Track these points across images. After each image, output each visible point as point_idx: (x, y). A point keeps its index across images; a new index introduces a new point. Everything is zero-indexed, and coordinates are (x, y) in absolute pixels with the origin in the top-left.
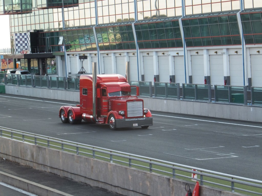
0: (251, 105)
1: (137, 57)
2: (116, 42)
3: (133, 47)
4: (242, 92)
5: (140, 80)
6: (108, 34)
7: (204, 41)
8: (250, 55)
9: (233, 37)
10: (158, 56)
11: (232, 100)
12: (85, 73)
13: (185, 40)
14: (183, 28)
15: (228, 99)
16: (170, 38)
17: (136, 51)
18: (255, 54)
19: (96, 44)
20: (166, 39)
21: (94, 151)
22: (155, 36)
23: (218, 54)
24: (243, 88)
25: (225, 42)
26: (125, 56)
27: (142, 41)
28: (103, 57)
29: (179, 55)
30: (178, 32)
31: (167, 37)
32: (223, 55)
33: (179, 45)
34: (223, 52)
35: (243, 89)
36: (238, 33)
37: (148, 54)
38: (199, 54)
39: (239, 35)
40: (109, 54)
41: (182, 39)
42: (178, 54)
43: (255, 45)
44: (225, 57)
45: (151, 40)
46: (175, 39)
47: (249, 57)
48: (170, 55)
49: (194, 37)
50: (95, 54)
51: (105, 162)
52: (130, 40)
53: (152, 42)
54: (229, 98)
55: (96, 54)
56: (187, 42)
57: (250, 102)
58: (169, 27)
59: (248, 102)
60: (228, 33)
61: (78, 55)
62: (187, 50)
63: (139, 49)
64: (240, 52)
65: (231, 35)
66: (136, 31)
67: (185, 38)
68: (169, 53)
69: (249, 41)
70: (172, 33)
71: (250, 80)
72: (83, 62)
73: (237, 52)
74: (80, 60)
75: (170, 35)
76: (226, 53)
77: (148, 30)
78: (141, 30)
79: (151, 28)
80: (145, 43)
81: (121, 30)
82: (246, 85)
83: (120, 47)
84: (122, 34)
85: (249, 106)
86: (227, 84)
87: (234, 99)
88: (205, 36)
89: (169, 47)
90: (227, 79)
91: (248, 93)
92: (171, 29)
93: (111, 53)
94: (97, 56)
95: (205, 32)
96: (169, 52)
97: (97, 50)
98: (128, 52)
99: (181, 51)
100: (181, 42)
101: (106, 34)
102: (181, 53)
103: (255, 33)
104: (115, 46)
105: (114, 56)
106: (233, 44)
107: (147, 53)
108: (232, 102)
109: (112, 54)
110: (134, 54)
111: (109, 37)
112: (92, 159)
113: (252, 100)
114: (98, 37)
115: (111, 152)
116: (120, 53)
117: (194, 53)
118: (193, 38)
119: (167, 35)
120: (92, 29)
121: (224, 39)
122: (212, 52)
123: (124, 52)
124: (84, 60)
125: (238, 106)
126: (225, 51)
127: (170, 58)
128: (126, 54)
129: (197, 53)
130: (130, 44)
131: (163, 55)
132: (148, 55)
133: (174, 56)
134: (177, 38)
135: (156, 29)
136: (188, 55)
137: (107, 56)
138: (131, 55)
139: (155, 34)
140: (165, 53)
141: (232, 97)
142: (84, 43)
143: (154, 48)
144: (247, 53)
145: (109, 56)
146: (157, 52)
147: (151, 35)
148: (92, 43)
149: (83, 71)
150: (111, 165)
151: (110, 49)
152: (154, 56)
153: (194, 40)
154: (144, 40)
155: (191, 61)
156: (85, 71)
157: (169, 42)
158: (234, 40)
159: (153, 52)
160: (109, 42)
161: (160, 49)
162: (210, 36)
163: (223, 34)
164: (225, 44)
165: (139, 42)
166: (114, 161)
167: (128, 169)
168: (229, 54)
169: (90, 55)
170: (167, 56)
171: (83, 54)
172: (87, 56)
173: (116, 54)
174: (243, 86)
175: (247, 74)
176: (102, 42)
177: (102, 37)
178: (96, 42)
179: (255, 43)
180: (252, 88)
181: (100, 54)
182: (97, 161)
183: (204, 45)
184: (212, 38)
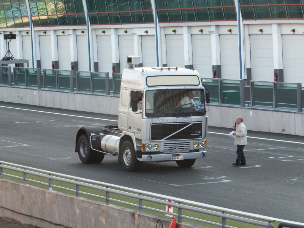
0: (250, 107)
1: (87, 36)
2: (57, 13)
3: (82, 22)
4: (237, 88)
5: (93, 70)
6: (45, 2)
7: (184, 15)
8: (250, 35)
9: (225, 9)
10: (118, 36)
11: (224, 100)
12: (12, 59)
13: (157, 12)
15: (218, 98)
16: (135, 9)
17: (86, 27)
18: (257, 34)
19: (28, 17)
20: (130, 11)
21: (25, 173)
22: (113, 5)
23: (204, 33)
24: (239, 82)
25: (213, 15)
26: (71, 35)
27: (96, 13)
28: (39, 36)
29: (149, 34)
31: (131, 7)
32: (210, 34)
33: (149, 19)
34: (212, 30)
35: (239, 84)
36: (233, 3)
37: (104, 32)
38: (177, 33)
39: (234, 6)
40: (46, 31)
41: (152, 11)
42: (147, 32)
43: (256, 20)
44: (214, 38)
45: (107, 12)
46: (143, 11)
47: (247, 37)
48: (135, 34)
49: (170, 8)
50: (27, 32)
51: (41, 189)
52: (78, 11)
53: (110, 15)
54: (220, 97)
55: (29, 32)
56: (160, 15)
57: (249, 103)
59: (247, 103)
60: (218, 3)
61: (2, 33)
62: (160, 27)
63: (90, 25)
64: (235, 30)
65: (222, 7)
67: (156, 10)
68: (135, 31)
69: (247, 16)
70: (138, 3)
71: (249, 71)
72: (10, 43)
73: (230, 31)
74: (5, 40)
75: (135, 4)
76: (215, 32)
80: (99, 16)
82: (243, 78)
83: (63, 21)
84: (65, 3)
85: (248, 109)
86: (216, 76)
87: (227, 98)
88: (185, 7)
89: (134, 22)
90: (216, 70)
91: (247, 90)
93: (50, 30)
94: (30, 34)
96: (134, 29)
97: (29, 25)
98: (75, 30)
99: (150, 28)
100: (152, 16)
101: (43, 3)
102: (152, 32)
103: (256, 3)
104: (56, 20)
105: (54, 34)
106: (225, 19)
107: (103, 30)
108: (224, 103)
109: (52, 32)
110: (83, 32)
111: (47, 8)
112: (23, 185)
113: (251, 99)
114: (31, 7)
115: (50, 174)
116: (62, 31)
117: (170, 31)
118: (168, 9)
119: (130, 4)
122: (196, 31)
123: (69, 30)
124: (11, 40)
125: (232, 108)
126: (213, 29)
127: (136, 39)
128: (71, 32)
129: (175, 31)
130: (78, 17)
131: (125, 34)
132: (103, 34)
133: (141, 36)
134: (145, 9)
136: (161, 34)
137: (44, 34)
138: (79, 33)
139: (113, 3)
140: (128, 30)
141: (224, 95)
142: (11, 16)
143: (112, 23)
144: (245, 33)
145: (47, 34)
146: (116, 29)
147: (107, 4)
148: (22, 16)
149: (10, 57)
150: (50, 193)
151: (49, 25)
152: (112, 36)
153: (170, 13)
154: (98, 11)
155: (166, 43)
156: (12, 57)
157: (134, 15)
158: (227, 13)
159: (111, 29)
160: (47, 15)
161: (120, 25)
162: (193, 7)
163: (212, 5)
164: (214, 18)
165: (90, 15)
166: (54, 189)
167: (74, 200)
168: (220, 33)
169: (19, 33)
170: (131, 35)
171: (10, 32)
172: (15, 35)
173: (57, 31)
174: (239, 79)
175: (245, 63)
176: (38, 15)
177: (37, 7)
178: (28, 15)
179: (256, 18)
180: (251, 82)
181: (34, 31)
182: (29, 187)
183: (184, 20)
184: (196, 10)
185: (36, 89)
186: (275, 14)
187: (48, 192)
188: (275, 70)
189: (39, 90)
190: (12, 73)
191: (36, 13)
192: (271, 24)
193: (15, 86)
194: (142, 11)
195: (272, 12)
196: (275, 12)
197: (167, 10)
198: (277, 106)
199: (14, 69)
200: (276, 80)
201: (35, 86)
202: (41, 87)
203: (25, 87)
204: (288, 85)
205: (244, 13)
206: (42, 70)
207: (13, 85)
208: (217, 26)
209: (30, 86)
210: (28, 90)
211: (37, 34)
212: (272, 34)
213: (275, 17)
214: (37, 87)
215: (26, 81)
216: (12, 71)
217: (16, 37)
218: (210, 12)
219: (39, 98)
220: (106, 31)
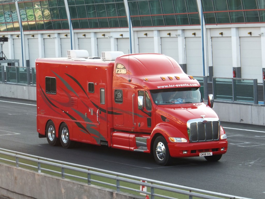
1: (70, 39)
2: (44, 19)
3: (66, 27)
6: (33, 10)
7: (154, 20)
8: (212, 37)
9: (190, 16)
10: (97, 38)
12: (5, 59)
13: (131, 18)
14: (128, 3)
16: (112, 15)
17: (69, 31)
18: (218, 37)
20: (107, 17)
21: (17, 158)
22: (93, 12)
23: (171, 36)
24: (202, 79)
25: (180, 21)
26: (56, 38)
27: (77, 19)
28: (28, 39)
29: (124, 37)
30: (122, 9)
31: (108, 14)
32: (177, 37)
33: (124, 24)
34: (178, 34)
35: (202, 80)
36: (197, 10)
37: (85, 35)
38: (148, 36)
39: (197, 13)
40: (35, 35)
41: (126, 17)
42: (122, 35)
43: (217, 25)
44: (180, 40)
45: (88, 18)
47: (209, 40)
48: (112, 37)
49: (142, 14)
50: (17, 35)
51: (31, 171)
52: (62, 17)
53: (90, 21)
55: (19, 35)
56: (133, 21)
58: (110, 2)
60: (184, 10)
62: (134, 31)
63: (73, 30)
64: (199, 34)
65: (187, 13)
66: (69, 6)
67: (130, 16)
68: (111, 34)
69: (209, 21)
70: (115, 10)
71: (211, 69)
72: (3, 45)
73: (194, 34)
75: (112, 11)
76: (181, 36)
77: (85, 5)
78: (76, 5)
79: (87, 3)
80: (80, 21)
81: (50, 6)
82: (206, 75)
83: (49, 26)
84: (51, 10)
88: (155, 13)
89: (111, 27)
91: (209, 85)
92: (113, 5)
93: (38, 34)
94: (20, 37)
95: (155, 8)
96: (111, 33)
97: (20, 30)
98: (59, 33)
99: (125, 32)
100: (126, 22)
102: (126, 35)
103: (217, 10)
104: (43, 25)
105: (41, 37)
106: (190, 24)
107: (84, 34)
109: (39, 36)
110: (67, 35)
111: (35, 14)
112: (16, 168)
113: (213, 94)
114: (21, 14)
115: (39, 159)
116: (49, 35)
117: (142, 35)
119: (108, 11)
120: (14, 4)
121: (179, 18)
122: (165, 34)
123: (54, 33)
124: (4, 43)
126: (180, 32)
127: (112, 41)
128: (56, 35)
129: (146, 34)
130: (62, 22)
131: (103, 37)
132: (84, 37)
133: (117, 39)
134: (120, 15)
135: (95, 4)
136: (134, 37)
137: (33, 37)
138: (63, 36)
139: (93, 10)
140: (105, 34)
142: (4, 21)
143: (92, 28)
144: (208, 35)
145: (35, 37)
146: (95, 33)
147: (88, 11)
148: (13, 21)
149: (3, 57)
150: (39, 175)
151: (36, 30)
152: (91, 38)
153: (142, 19)
154: (79, 18)
155: (139, 45)
156: (5, 57)
157: (111, 21)
158: (191, 19)
159: (91, 33)
160: (35, 20)
161: (99, 29)
162: (162, 14)
163: (178, 12)
164: (180, 23)
165: (72, 21)
166: (43, 171)
167: (60, 181)
168: (186, 36)
169: (11, 37)
170: (109, 38)
171: (3, 36)
172: (8, 38)
173: (43, 35)
174: (203, 76)
175: (208, 62)
176: (27, 21)
177: (26, 13)
178: (18, 21)
179: (217, 23)
180: (213, 79)
181: (24, 35)
182: (21, 170)
183: (154, 25)
184: (165, 16)
185: (26, 85)
186: (234, 19)
187: (38, 174)
188: (234, 69)
189: (28, 86)
190: (5, 71)
191: (26, 19)
192: (231, 28)
193: (8, 83)
194: (118, 17)
195: (231, 17)
196: (234, 17)
197: (139, 16)
198: (236, 99)
199: (7, 67)
200: (235, 76)
201: (25, 83)
202: (30, 84)
203: (16, 83)
204: (245, 81)
205: (207, 18)
206: (31, 68)
207: (6, 82)
208: (183, 30)
209: (21, 83)
210: (19, 86)
211: (26, 38)
212: (231, 37)
213: (234, 21)
214: (27, 83)
215: (17, 78)
216: (5, 69)
217: (8, 39)
218: (177, 18)
219: (28, 93)
220: (86, 34)
